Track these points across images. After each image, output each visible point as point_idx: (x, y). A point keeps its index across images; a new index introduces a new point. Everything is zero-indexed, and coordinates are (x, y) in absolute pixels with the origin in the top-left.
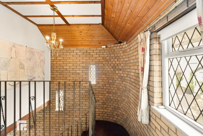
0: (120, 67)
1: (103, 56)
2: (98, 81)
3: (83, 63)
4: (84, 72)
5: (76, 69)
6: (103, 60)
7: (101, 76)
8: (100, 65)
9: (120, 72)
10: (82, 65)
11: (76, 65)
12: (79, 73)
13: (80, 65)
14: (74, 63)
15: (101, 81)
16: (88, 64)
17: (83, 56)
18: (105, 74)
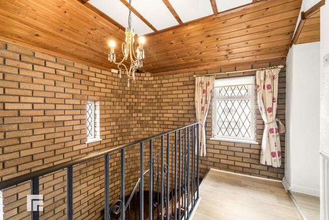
0: (140, 108)
1: (112, 87)
2: (104, 133)
3: (73, 96)
4: (75, 118)
5: (55, 112)
6: (112, 95)
7: (108, 124)
8: (107, 103)
9: (140, 115)
10: (72, 102)
11: (54, 101)
12: (64, 121)
13: (67, 101)
14: (47, 95)
15: (109, 132)
16: (85, 100)
17: (75, 80)
18: (116, 120)
